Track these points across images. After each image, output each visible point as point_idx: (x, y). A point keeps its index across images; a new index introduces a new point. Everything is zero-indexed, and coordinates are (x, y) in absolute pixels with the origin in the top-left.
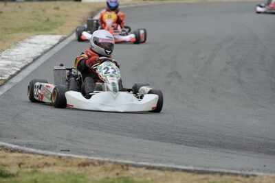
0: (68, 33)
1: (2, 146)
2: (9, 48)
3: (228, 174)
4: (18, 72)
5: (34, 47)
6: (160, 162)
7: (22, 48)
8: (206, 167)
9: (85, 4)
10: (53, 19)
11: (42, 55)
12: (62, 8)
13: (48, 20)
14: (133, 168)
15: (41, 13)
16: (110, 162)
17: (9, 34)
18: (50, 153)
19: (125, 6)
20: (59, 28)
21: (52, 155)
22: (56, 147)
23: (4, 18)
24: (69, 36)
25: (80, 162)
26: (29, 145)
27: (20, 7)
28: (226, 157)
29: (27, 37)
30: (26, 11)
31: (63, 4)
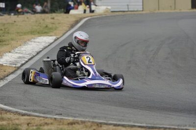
0: (61, 35)
1: (17, 112)
2: (20, 45)
3: (169, 128)
4: (27, 62)
5: (38, 45)
6: (123, 121)
7: (29, 46)
8: (154, 124)
9: (71, 15)
10: (50, 26)
11: (43, 50)
12: (56, 18)
13: (47, 26)
14: (105, 126)
15: (42, 22)
16: (89, 122)
17: (20, 36)
18: (49, 116)
19: (98, 16)
20: (55, 31)
22: (52, 111)
23: (17, 25)
24: (60, 37)
25: (69, 122)
26: (35, 111)
27: (28, 18)
28: (168, 117)
29: (32, 38)
30: (32, 20)
31: (57, 16)
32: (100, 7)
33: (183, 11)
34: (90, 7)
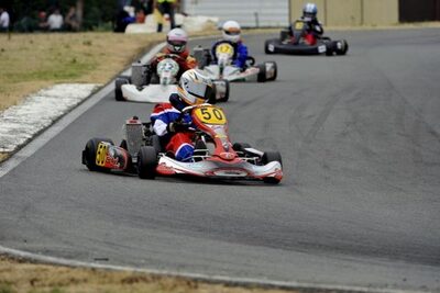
0: (107, 80)
1: (6, 254)
2: (15, 104)
4: (30, 140)
5: (54, 103)
6: (247, 275)
7: (34, 104)
8: (315, 283)
9: (129, 36)
10: (82, 60)
11: (65, 114)
12: (93, 43)
13: (74, 61)
14: (205, 285)
15: (63, 50)
16: (170, 276)
17: (15, 82)
18: (79, 263)
20: (92, 73)
21: (81, 266)
22: (87, 254)
23: (7, 59)
24: (105, 85)
25: (124, 276)
26: (47, 252)
27: (31, 42)
28: (346, 267)
29: (42, 87)
30: (41, 47)
31: (97, 38)
32: (194, 19)
33: (378, 27)
34: (171, 19)
